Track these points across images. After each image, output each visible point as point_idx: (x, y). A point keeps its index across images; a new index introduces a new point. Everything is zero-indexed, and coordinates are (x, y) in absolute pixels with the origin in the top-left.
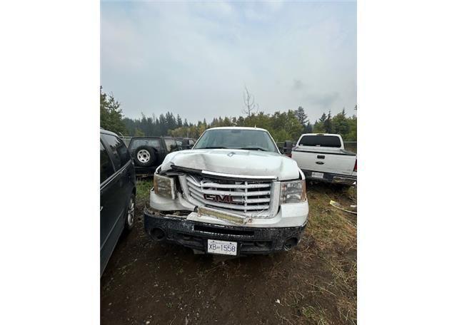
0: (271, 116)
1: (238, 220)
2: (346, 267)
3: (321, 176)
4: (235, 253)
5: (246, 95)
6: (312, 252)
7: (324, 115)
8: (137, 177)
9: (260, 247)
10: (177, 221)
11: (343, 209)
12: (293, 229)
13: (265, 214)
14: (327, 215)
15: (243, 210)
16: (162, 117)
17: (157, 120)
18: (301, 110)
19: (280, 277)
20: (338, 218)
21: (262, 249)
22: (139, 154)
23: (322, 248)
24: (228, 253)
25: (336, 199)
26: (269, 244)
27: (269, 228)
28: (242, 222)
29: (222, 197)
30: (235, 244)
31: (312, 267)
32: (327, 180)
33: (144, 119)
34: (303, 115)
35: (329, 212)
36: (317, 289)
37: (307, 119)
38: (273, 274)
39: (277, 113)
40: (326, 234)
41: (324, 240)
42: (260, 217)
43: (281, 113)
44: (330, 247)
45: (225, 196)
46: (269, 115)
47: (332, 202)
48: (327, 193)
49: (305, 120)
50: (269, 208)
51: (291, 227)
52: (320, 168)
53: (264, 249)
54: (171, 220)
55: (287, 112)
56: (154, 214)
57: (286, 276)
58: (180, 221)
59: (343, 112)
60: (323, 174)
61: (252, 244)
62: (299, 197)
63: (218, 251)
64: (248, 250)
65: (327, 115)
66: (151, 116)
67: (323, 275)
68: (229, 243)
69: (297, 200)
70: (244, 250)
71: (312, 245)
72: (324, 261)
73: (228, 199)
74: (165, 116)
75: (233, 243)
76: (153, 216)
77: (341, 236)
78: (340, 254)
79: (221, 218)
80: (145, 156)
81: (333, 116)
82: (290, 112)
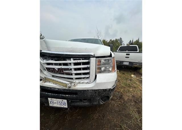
0: (108, 42)
1: (65, 85)
2: (139, 110)
3: (127, 64)
4: (66, 107)
5: (97, 31)
6: (121, 102)
7: (130, 41)
9: (84, 102)
11: (138, 79)
12: (105, 90)
13: (86, 81)
14: (130, 81)
15: (72, 79)
18: (121, 39)
19: (99, 118)
20: (135, 83)
21: (85, 104)
23: (126, 99)
24: (62, 106)
25: (134, 74)
26: (90, 100)
27: (88, 90)
28: (66, 86)
29: (57, 70)
30: (65, 101)
31: (119, 111)
32: (130, 65)
34: (122, 41)
35: (131, 80)
36: (121, 127)
37: (123, 43)
38: (96, 116)
39: (111, 40)
40: (129, 91)
41: (128, 94)
42: (83, 83)
43: (112, 40)
44: (130, 98)
45: (59, 69)
46: (107, 41)
47: (132, 76)
48: (130, 72)
49: (122, 43)
50: (89, 76)
51: (103, 90)
52: (127, 60)
53: (87, 104)
55: (115, 40)
57: (104, 117)
59: (139, 39)
60: (129, 63)
61: (78, 100)
62: (111, 69)
63: (55, 105)
64: (76, 104)
65: (131, 41)
67: (126, 116)
68: (61, 100)
69: (109, 72)
70: (73, 104)
71: (121, 97)
72: (127, 106)
73: (60, 71)
75: (64, 100)
77: (136, 92)
78: (136, 102)
79: (56, 84)
81: (134, 41)
82: (116, 40)
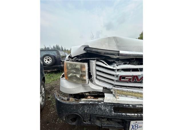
5: (92, 35)
8: (45, 72)
10: (93, 105)
16: (54, 47)
17: (52, 48)
22: (45, 59)
33: (45, 48)
54: (88, 104)
56: (68, 100)
58: (98, 105)
66: (49, 47)
74: (55, 46)
76: (68, 102)
80: (48, 60)
